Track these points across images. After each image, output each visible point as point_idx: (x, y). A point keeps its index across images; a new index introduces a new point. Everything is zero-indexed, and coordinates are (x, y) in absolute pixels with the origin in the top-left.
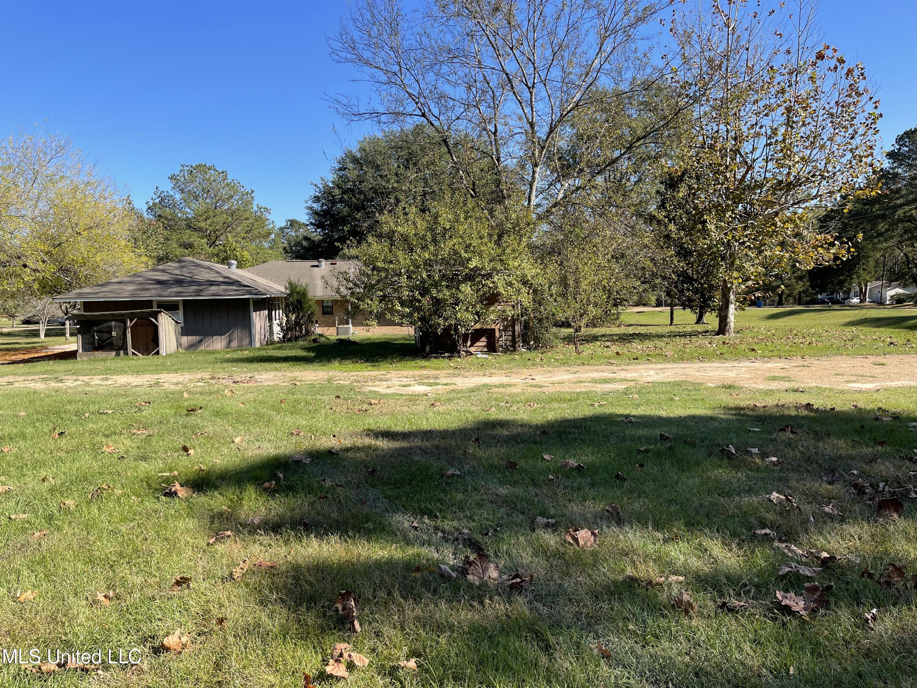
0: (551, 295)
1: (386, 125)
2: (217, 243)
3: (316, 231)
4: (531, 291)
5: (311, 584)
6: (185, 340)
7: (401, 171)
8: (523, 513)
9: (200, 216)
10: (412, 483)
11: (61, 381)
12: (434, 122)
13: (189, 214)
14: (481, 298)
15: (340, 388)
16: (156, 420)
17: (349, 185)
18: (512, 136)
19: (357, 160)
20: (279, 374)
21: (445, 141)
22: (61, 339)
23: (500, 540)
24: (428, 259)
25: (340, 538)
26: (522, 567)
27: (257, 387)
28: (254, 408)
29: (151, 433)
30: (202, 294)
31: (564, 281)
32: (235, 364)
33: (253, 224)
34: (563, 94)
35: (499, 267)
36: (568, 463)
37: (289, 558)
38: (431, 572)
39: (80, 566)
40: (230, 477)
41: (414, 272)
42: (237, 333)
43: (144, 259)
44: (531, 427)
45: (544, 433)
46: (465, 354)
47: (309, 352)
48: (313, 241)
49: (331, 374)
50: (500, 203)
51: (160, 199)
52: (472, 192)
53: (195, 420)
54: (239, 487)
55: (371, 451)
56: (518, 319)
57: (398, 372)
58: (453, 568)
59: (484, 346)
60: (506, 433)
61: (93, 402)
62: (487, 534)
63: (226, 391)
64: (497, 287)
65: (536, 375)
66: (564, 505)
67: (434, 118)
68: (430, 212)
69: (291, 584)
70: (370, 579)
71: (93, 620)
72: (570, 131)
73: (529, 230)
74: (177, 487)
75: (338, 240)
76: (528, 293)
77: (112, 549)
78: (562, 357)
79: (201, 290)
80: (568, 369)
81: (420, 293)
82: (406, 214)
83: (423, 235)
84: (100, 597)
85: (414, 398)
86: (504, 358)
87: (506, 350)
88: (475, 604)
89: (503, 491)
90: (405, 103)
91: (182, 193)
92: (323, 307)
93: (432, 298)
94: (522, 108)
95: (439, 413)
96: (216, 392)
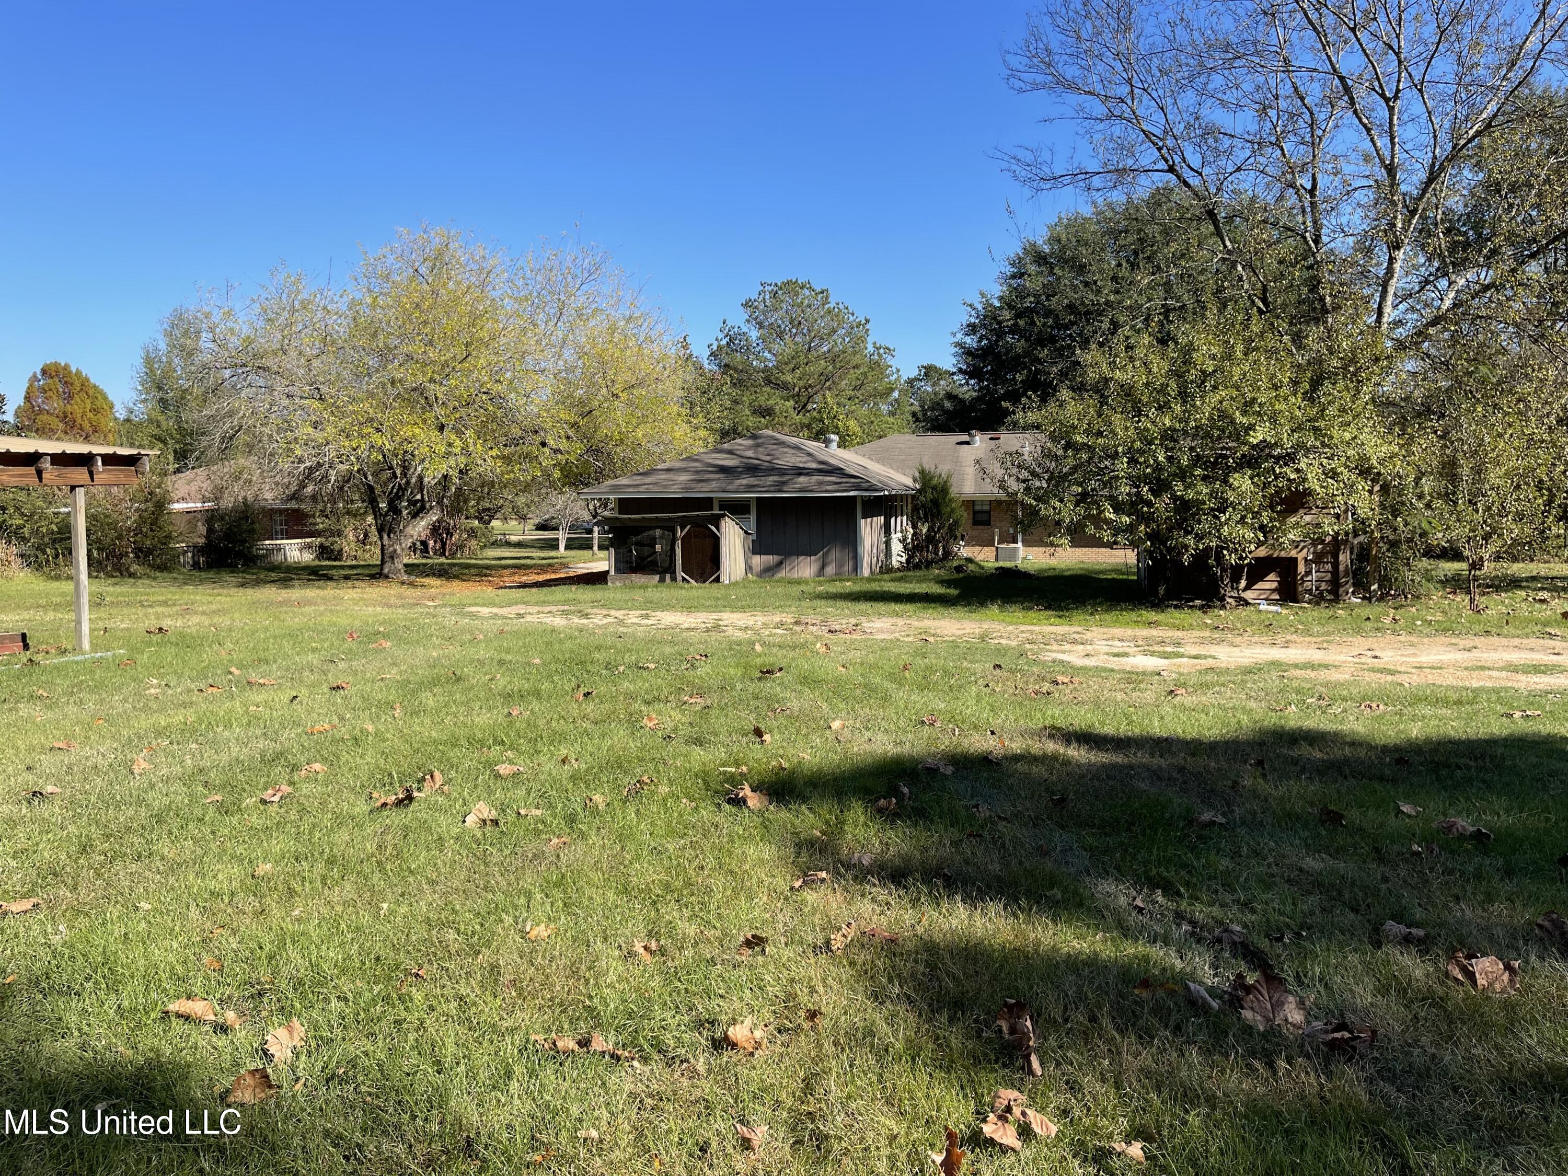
0: (1420, 497)
1: (1100, 193)
2: (809, 407)
3: (967, 383)
4: (1377, 488)
5: (954, 978)
6: (758, 561)
7: (1124, 272)
8: (1355, 910)
9: (786, 364)
10: (1134, 829)
11: (586, 616)
12: (1191, 181)
13: (770, 361)
14: (1272, 499)
15: (1001, 651)
16: (715, 682)
17: (1029, 302)
18: (1348, 193)
19: (1045, 258)
20: (900, 622)
21: (1211, 214)
22: (587, 553)
23: (1305, 955)
24: (1169, 429)
25: (1005, 909)
26: (1354, 1012)
27: (865, 640)
28: (862, 675)
29: (709, 702)
30: (785, 489)
31: (1449, 470)
32: (832, 602)
33: (865, 374)
34: (1459, 107)
35: (1311, 441)
36: (1455, 823)
37: (920, 930)
38: (1172, 993)
39: (611, 895)
40: (825, 784)
41: (1141, 452)
42: (834, 554)
43: (702, 433)
44: (1371, 747)
45: (1400, 761)
46: (1234, 603)
47: (949, 587)
48: (962, 401)
49: (985, 626)
50: (1317, 321)
51: (727, 339)
52: (1262, 306)
53: (771, 688)
54: (839, 803)
55: (1057, 766)
56: (1347, 540)
57: (1105, 630)
58: (1211, 990)
59: (1274, 590)
60: (1319, 755)
61: (629, 650)
62: (1280, 939)
63: (818, 645)
64: (1305, 480)
65: (1382, 649)
66: (1445, 906)
67: (1192, 173)
68: (1176, 343)
69: (924, 974)
70: (1058, 987)
71: (628, 982)
72: (1470, 176)
73: (1377, 371)
74: (747, 791)
75: (1005, 397)
76: (1371, 492)
77: (655, 877)
78: (1439, 617)
79: (784, 483)
80: (1453, 641)
81: (1151, 490)
82: (1129, 348)
83: (1162, 385)
84: (639, 948)
85: (1134, 679)
86: (1315, 614)
87: (1318, 599)
88: (1257, 1064)
89: (1312, 863)
90: (1137, 149)
91: (761, 327)
92: (975, 513)
93: (1175, 498)
94: (1372, 140)
95: (1183, 708)
96: (803, 646)
